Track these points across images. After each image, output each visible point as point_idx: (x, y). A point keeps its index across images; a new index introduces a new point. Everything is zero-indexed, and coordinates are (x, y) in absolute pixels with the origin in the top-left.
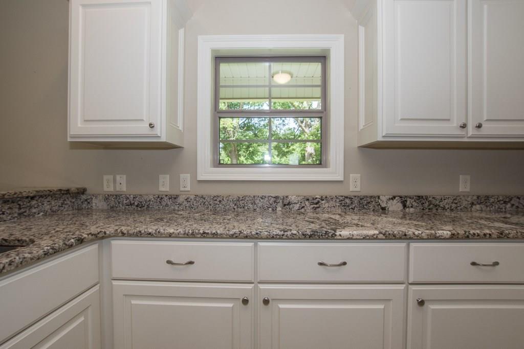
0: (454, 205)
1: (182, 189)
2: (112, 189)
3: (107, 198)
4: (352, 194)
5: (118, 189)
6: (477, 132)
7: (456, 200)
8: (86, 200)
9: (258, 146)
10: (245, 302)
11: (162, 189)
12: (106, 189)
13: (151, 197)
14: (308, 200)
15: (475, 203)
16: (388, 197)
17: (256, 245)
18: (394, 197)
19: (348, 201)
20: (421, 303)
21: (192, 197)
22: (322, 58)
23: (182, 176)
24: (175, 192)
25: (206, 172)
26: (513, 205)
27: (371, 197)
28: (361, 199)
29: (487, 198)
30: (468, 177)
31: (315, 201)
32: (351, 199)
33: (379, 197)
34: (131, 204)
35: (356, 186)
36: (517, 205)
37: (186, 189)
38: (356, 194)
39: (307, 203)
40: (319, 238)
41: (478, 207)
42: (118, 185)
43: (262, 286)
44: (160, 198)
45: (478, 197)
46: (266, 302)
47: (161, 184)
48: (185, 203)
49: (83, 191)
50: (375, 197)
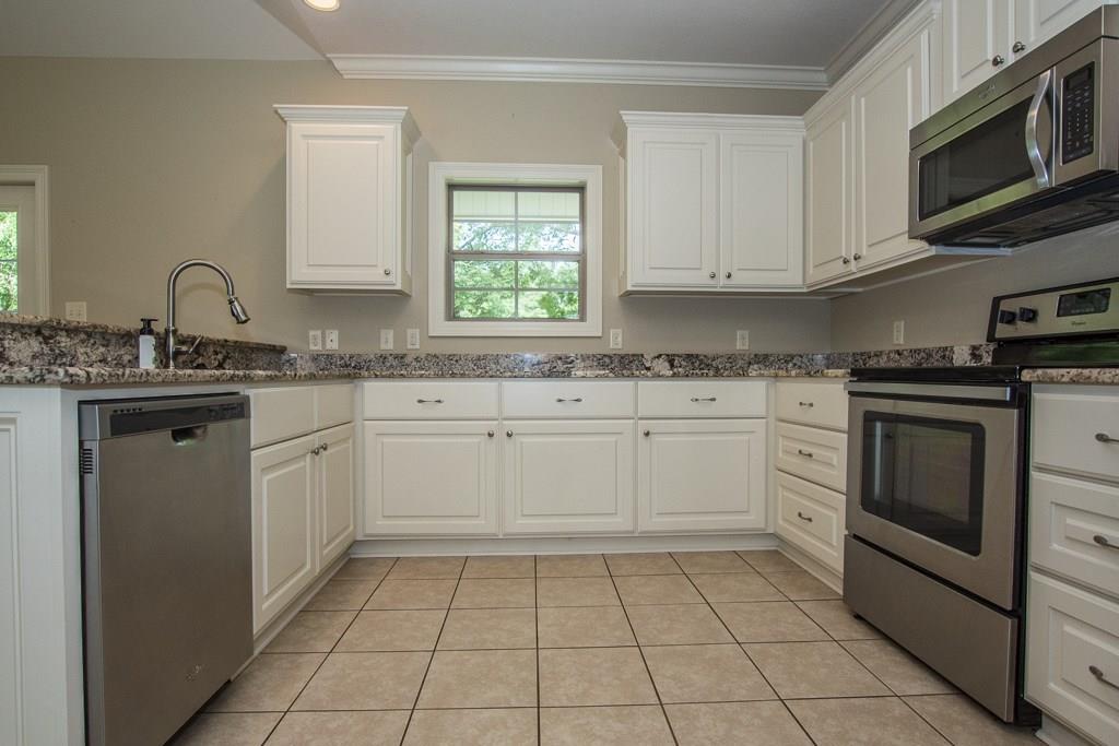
0: (728, 365)
1: (409, 347)
2: (319, 347)
3: (315, 358)
4: (611, 353)
5: (328, 347)
6: (728, 282)
7: (731, 358)
8: (288, 361)
9: (502, 297)
10: (491, 435)
11: (383, 347)
12: (312, 347)
13: (372, 356)
14: (560, 359)
15: (752, 361)
16: (652, 355)
17: (500, 385)
18: (660, 356)
19: (607, 360)
20: (647, 434)
21: (423, 356)
22: (580, 189)
23: (409, 331)
24: (400, 352)
25: (439, 326)
26: (795, 365)
27: (633, 355)
28: (622, 358)
29: (766, 356)
30: (746, 333)
31: (569, 360)
32: (610, 357)
33: (642, 355)
34: (347, 366)
35: (617, 342)
36: (799, 364)
37: (415, 347)
38: (618, 352)
39: (559, 362)
40: (557, 377)
41: (756, 366)
42: (328, 341)
43: (505, 422)
44: (384, 358)
45: (756, 355)
46: (509, 435)
47: (383, 340)
48: (414, 363)
49: (282, 350)
50: (637, 355)
